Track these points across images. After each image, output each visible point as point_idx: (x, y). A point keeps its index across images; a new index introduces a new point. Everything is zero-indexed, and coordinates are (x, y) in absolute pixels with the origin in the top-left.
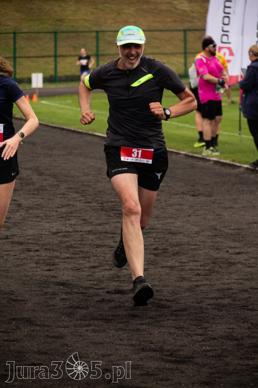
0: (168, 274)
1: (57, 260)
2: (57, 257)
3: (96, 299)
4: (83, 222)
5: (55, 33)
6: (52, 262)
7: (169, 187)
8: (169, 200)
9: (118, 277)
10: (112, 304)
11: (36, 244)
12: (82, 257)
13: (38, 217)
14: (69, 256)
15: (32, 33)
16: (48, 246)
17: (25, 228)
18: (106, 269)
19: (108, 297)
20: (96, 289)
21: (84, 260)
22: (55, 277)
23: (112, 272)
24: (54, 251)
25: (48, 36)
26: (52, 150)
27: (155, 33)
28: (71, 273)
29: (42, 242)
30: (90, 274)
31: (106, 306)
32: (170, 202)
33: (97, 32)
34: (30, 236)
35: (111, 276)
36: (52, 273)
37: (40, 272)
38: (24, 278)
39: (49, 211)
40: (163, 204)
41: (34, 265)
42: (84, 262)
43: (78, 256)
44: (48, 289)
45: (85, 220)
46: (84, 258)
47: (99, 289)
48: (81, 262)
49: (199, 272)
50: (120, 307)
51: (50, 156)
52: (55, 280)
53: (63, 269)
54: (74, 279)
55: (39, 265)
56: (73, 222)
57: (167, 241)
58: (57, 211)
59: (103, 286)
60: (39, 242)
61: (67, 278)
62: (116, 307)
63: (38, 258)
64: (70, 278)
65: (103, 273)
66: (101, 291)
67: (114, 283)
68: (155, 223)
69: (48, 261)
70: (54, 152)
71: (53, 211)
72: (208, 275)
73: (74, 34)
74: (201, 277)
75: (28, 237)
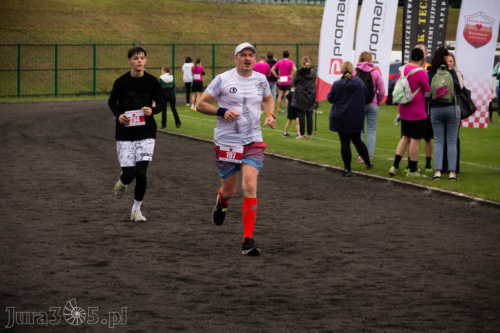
0: (284, 271)
1: (178, 258)
2: (178, 254)
3: (216, 293)
4: (202, 222)
5: (173, 45)
6: (173, 259)
7: (284, 191)
8: (284, 203)
9: (237, 273)
10: (232, 299)
11: (157, 242)
12: (202, 255)
13: (159, 217)
14: (189, 253)
15: (151, 45)
16: (169, 244)
17: (146, 227)
18: (225, 266)
19: (228, 292)
20: (216, 284)
21: (204, 257)
22: (176, 273)
23: (230, 269)
24: (175, 248)
25: (166, 48)
26: (171, 155)
27: (269, 47)
28: (192, 269)
29: (163, 240)
30: (210, 270)
31: (226, 301)
32: (285, 205)
33: (213, 45)
34: (152, 234)
35: (230, 273)
36: (173, 269)
37: (162, 268)
38: (147, 273)
39: (170, 212)
40: (279, 206)
41: (156, 262)
42: (204, 259)
43: (198, 253)
44: (170, 284)
45: (204, 221)
46: (204, 256)
47: (219, 284)
48: (201, 259)
49: (314, 270)
50: (239, 301)
51: (170, 161)
52: (176, 276)
53: (184, 266)
54: (195, 275)
55: (160, 262)
56: (192, 222)
57: (283, 240)
58: (177, 212)
59: (223, 281)
60: (160, 241)
61: (188, 274)
62: (235, 302)
63: (160, 255)
64: (191, 274)
65: (223, 270)
66: (221, 286)
67: (233, 279)
68: (271, 224)
69: (170, 258)
70: (173, 158)
71: (173, 212)
72: (323, 273)
73: (191, 47)
74: (316, 274)
75: (150, 236)
